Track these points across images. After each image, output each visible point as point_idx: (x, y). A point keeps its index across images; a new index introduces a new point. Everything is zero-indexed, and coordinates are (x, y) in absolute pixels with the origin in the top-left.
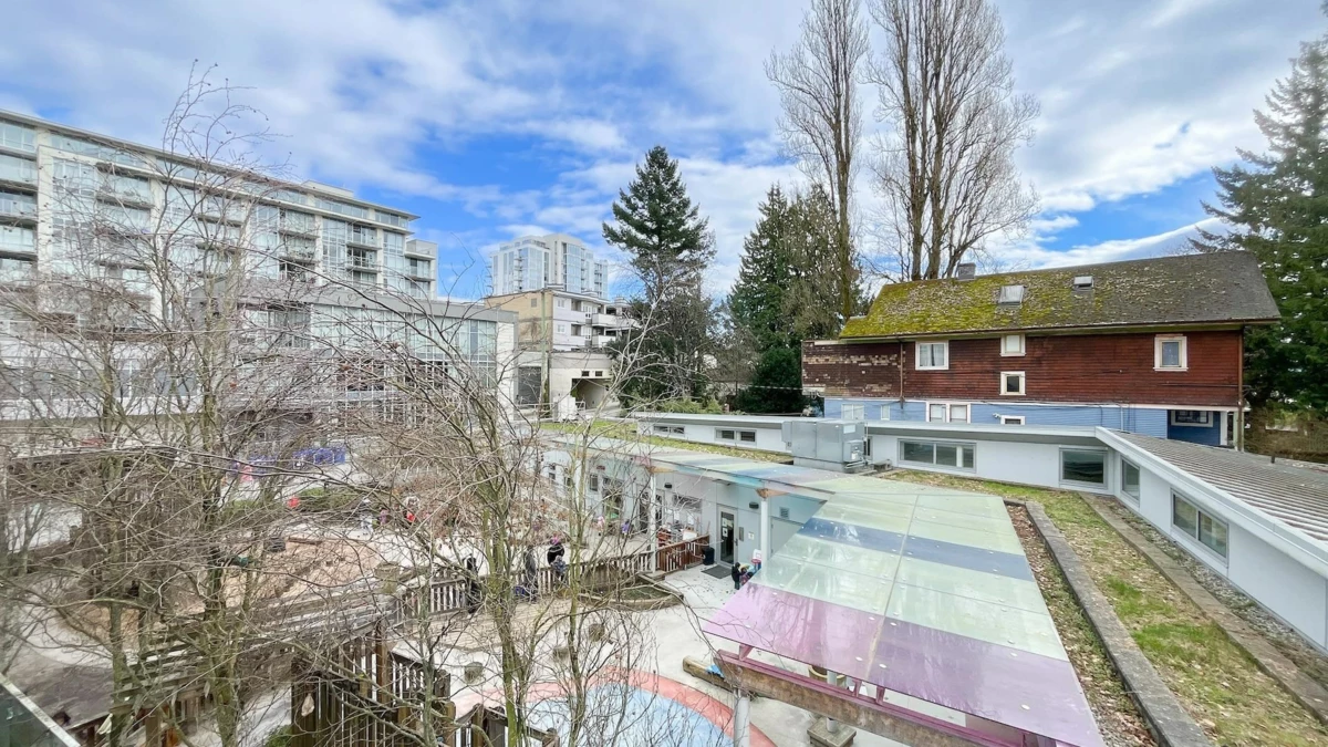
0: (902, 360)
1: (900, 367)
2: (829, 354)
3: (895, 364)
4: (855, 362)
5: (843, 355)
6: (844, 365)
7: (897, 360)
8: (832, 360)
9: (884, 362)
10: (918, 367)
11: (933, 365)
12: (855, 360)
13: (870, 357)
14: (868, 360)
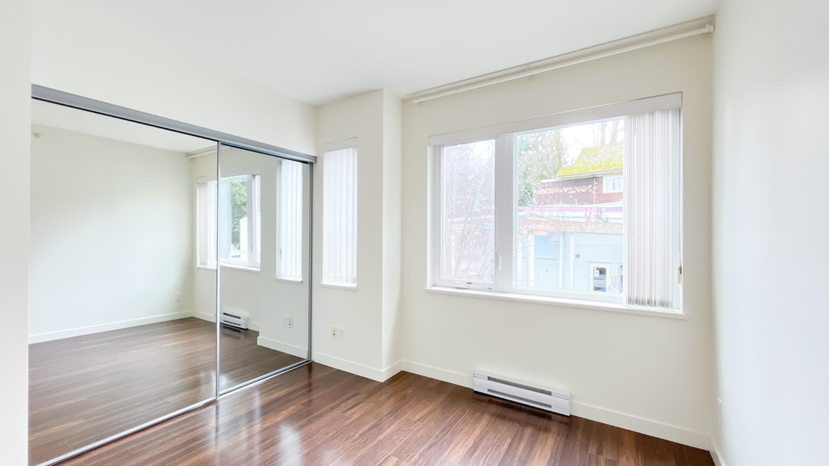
0: (595, 188)
1: (594, 192)
2: (550, 187)
3: (590, 191)
4: (566, 191)
5: (558, 187)
6: (559, 194)
7: (592, 188)
8: (551, 191)
9: (584, 190)
10: (605, 192)
11: (614, 189)
12: (566, 190)
13: (575, 187)
14: (574, 190)
